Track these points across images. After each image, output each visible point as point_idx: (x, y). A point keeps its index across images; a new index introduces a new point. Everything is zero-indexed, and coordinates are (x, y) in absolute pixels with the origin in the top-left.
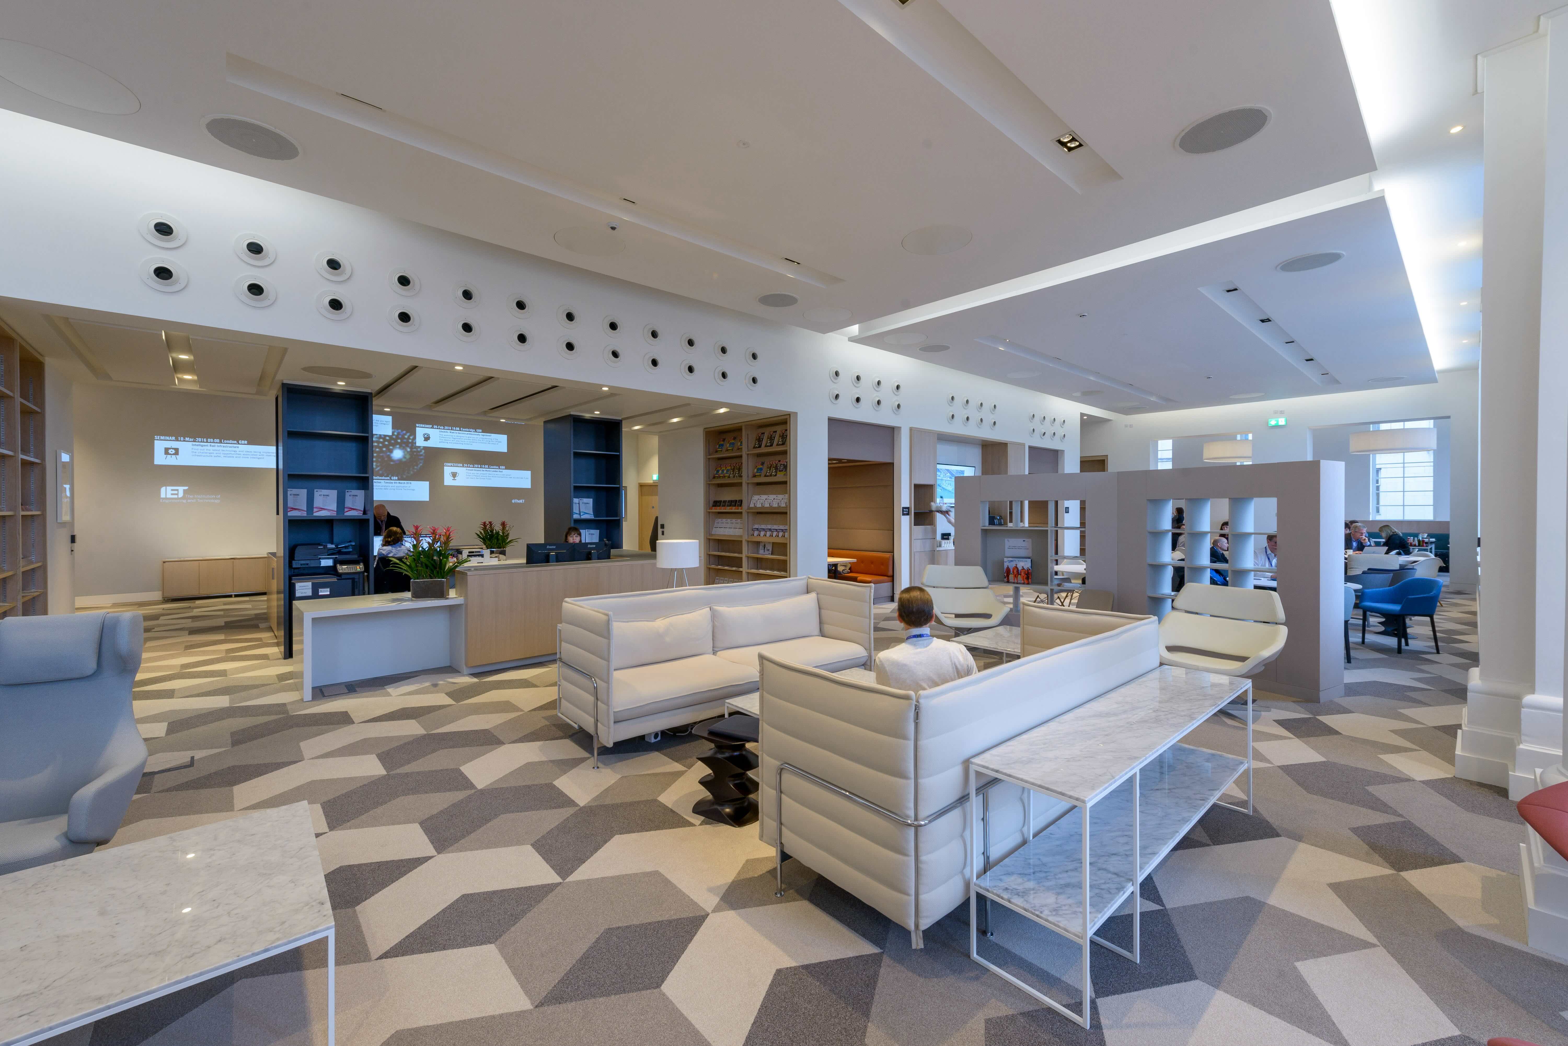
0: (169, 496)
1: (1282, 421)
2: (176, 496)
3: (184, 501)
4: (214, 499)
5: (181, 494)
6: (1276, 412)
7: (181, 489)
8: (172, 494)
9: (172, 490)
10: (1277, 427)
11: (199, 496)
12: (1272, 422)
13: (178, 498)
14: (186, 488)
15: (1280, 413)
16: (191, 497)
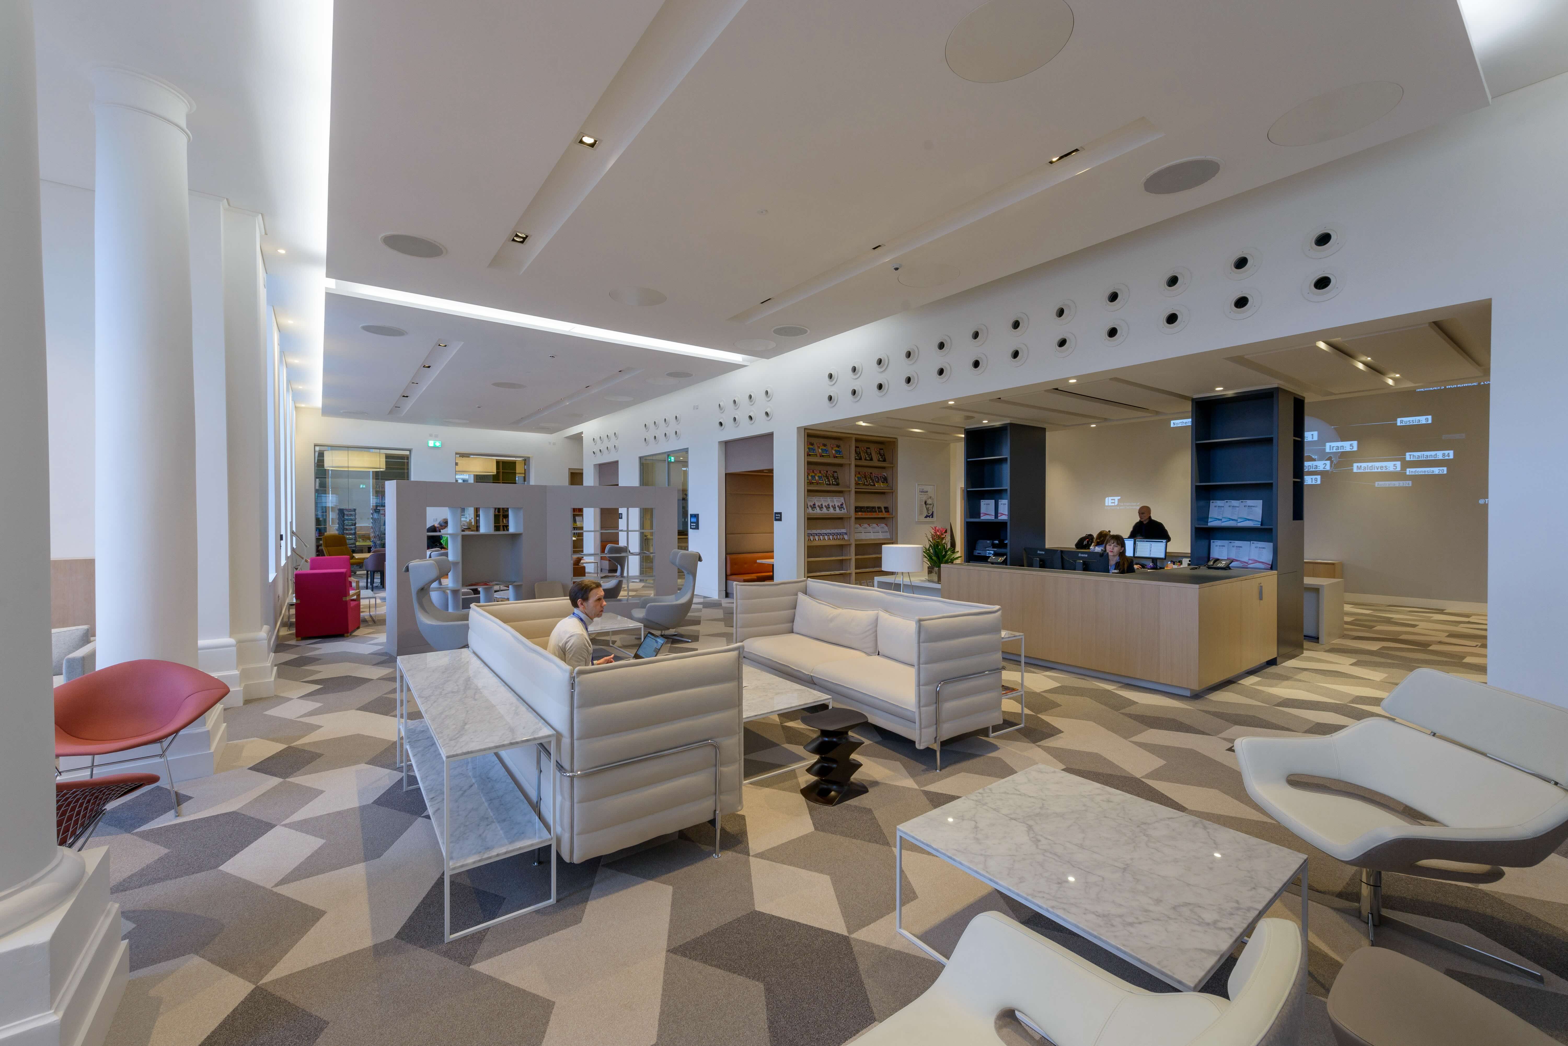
0: (1110, 504)
2: (1113, 504)
3: (1118, 508)
4: (1135, 505)
5: (1116, 503)
7: (1117, 498)
8: (1112, 503)
9: (1112, 500)
11: (1128, 504)
13: (1115, 506)
14: (1119, 498)
16: (1122, 504)
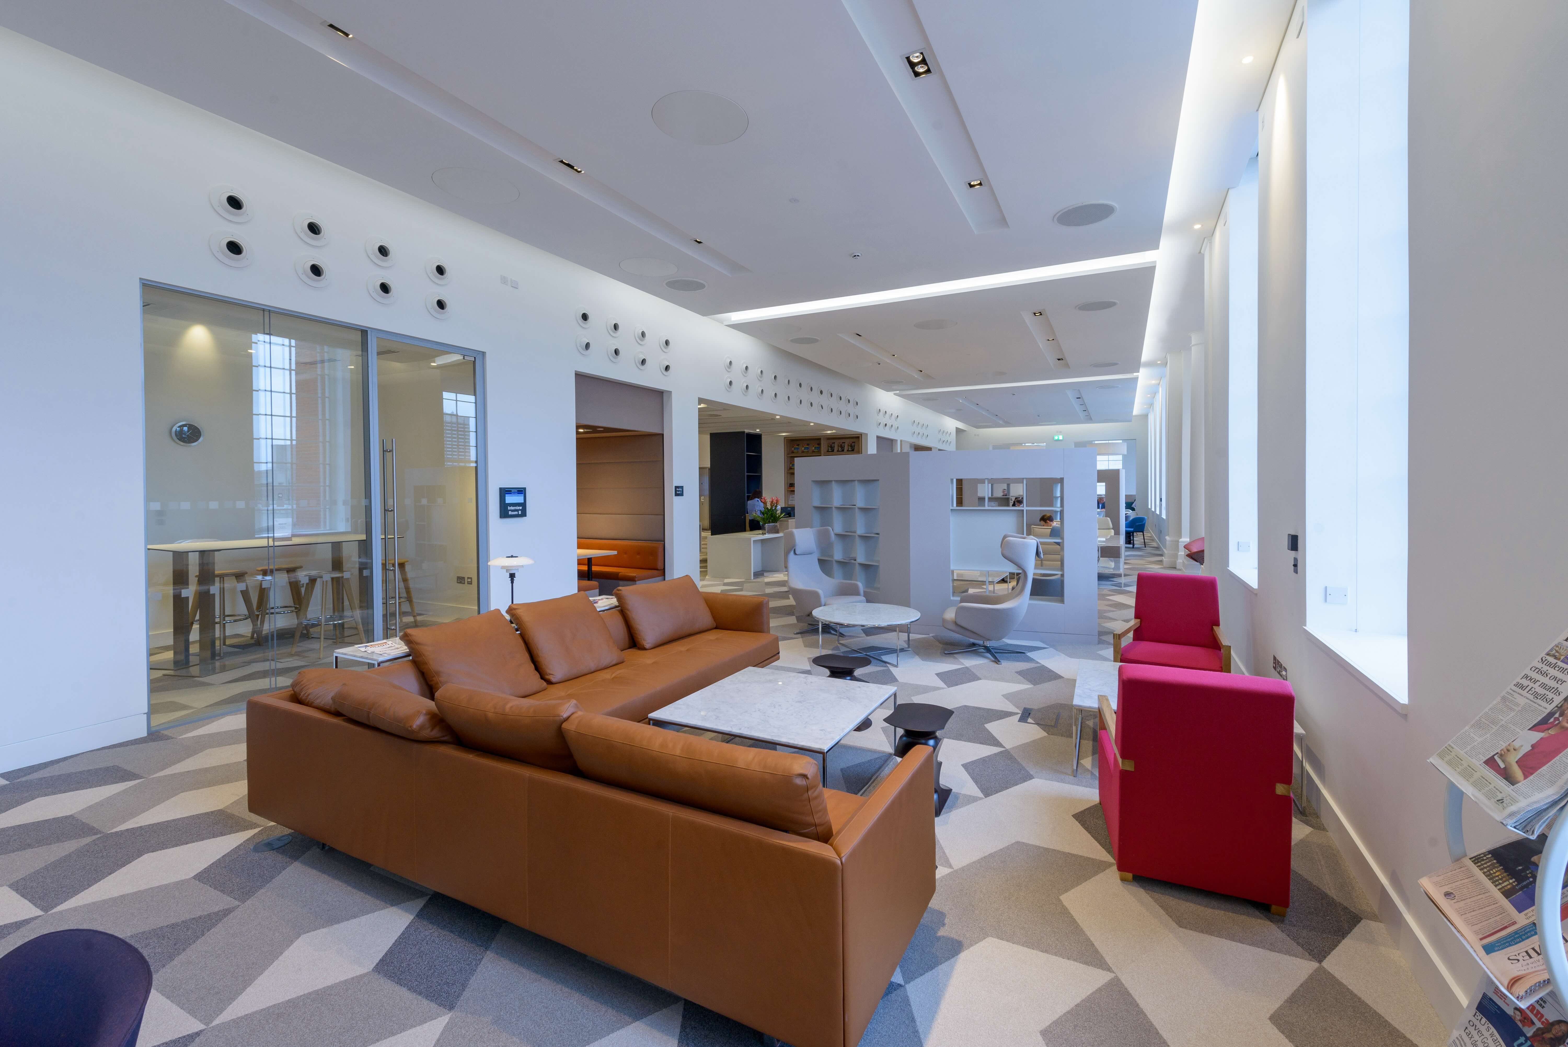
1: (1061, 437)
6: (1057, 432)
10: (1058, 440)
12: (1056, 438)
15: (1060, 433)
